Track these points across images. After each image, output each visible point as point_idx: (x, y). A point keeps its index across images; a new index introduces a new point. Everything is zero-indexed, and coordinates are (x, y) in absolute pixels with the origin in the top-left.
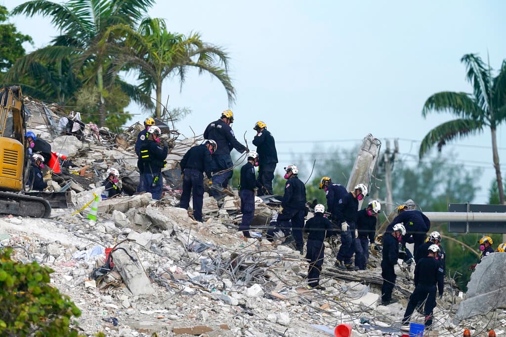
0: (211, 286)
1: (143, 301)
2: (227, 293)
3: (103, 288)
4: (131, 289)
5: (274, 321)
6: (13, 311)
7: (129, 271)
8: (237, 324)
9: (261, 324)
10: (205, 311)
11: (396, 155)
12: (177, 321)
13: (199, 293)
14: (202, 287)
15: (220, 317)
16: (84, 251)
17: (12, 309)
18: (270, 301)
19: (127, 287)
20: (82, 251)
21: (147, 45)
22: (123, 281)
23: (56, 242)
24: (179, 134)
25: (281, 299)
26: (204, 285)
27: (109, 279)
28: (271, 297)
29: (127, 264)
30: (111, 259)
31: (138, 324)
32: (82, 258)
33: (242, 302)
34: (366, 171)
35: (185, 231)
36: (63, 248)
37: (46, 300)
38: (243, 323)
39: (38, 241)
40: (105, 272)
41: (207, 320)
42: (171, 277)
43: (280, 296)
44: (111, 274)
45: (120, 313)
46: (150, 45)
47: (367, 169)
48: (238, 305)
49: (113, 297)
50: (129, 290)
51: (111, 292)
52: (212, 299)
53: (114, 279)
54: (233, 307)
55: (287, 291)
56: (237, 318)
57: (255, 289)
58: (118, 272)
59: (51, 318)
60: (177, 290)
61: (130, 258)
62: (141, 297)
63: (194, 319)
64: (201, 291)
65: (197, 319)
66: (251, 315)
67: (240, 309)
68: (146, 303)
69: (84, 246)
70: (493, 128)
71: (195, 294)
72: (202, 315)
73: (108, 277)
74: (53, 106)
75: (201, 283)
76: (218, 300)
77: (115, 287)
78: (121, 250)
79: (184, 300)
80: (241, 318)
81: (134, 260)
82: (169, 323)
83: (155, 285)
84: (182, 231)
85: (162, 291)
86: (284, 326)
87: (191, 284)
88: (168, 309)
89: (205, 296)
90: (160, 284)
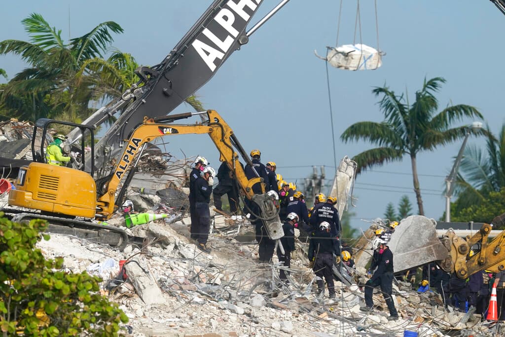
0: (218, 296)
1: (156, 310)
2: (233, 303)
3: (117, 298)
4: (143, 299)
5: (277, 329)
6: (65, 318)
7: (142, 283)
8: (245, 331)
9: (266, 331)
10: (214, 319)
11: (323, 180)
12: (188, 329)
13: (207, 303)
14: (209, 297)
15: (228, 324)
16: (97, 264)
17: (64, 316)
18: (273, 310)
19: (140, 297)
20: (95, 264)
21: (121, 77)
22: (136, 291)
23: (70, 255)
24: (171, 156)
25: (282, 309)
26: (211, 296)
27: (123, 290)
28: (273, 307)
29: (140, 276)
30: (124, 270)
31: (151, 332)
32: (96, 270)
33: (247, 311)
34: (343, 190)
35: (186, 246)
36: (77, 261)
37: (96, 307)
38: (251, 331)
39: (54, 254)
40: (118, 283)
41: (217, 328)
42: (180, 288)
43: (282, 305)
44: (125, 285)
45: (135, 321)
46: (124, 77)
47: (344, 188)
48: (244, 314)
49: (127, 307)
50: (142, 300)
51: (125, 302)
52: (219, 308)
53: (127, 290)
54: (239, 315)
55: (288, 301)
56: (244, 326)
57: (258, 299)
58: (131, 283)
59: (100, 324)
60: (187, 300)
61: (142, 270)
62: (153, 306)
63: (204, 327)
64: (209, 300)
65: (207, 327)
66: (257, 323)
67: (246, 318)
68: (158, 312)
69: (97, 260)
70: (413, 155)
71: (204, 304)
72: (211, 323)
73: (122, 288)
74: (53, 131)
75: (208, 293)
76: (225, 309)
77: (128, 297)
78: (134, 262)
79: (194, 309)
80: (248, 326)
81: (146, 272)
82: (180, 331)
83: (166, 296)
84: (183, 245)
85: (173, 301)
86: (288, 333)
87: (199, 294)
88: (179, 318)
89: (213, 305)
90: (171, 294)
